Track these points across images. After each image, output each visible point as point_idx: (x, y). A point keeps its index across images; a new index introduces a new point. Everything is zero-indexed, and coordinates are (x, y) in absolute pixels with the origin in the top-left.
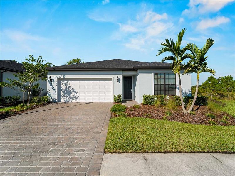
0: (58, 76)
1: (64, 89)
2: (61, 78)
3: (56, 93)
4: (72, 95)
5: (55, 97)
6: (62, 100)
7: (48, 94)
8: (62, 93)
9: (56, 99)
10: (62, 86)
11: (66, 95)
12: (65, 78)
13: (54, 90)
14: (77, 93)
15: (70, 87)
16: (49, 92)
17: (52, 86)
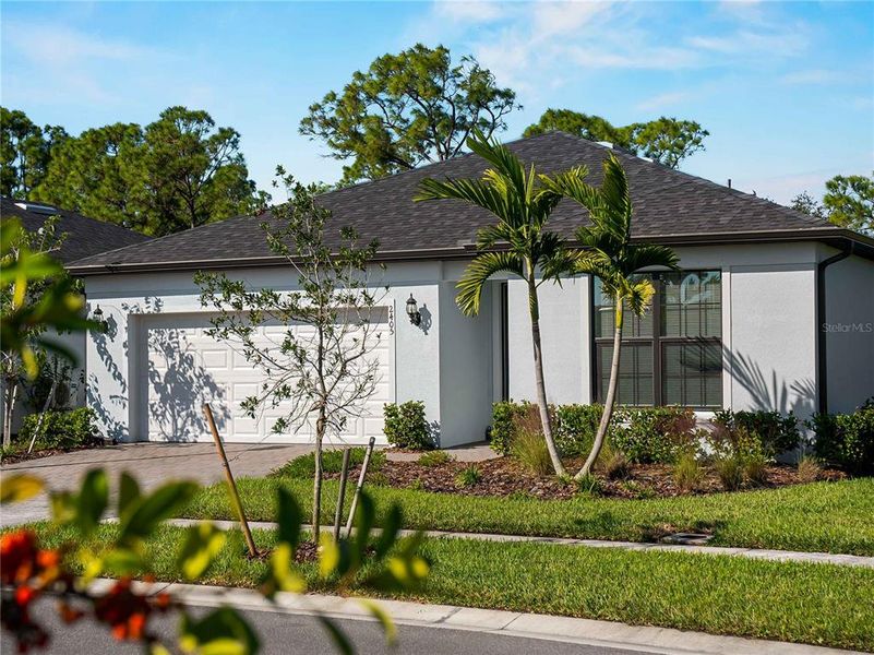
0: (131, 301)
1: (163, 371)
2: (146, 311)
3: (126, 395)
4: (197, 408)
5: (121, 415)
6: (155, 432)
7: (92, 399)
8: (154, 396)
9: (126, 426)
10: (152, 355)
11: (172, 408)
12: (165, 309)
13: (118, 376)
14: (220, 395)
15: (190, 361)
16: (97, 390)
17: (110, 358)
